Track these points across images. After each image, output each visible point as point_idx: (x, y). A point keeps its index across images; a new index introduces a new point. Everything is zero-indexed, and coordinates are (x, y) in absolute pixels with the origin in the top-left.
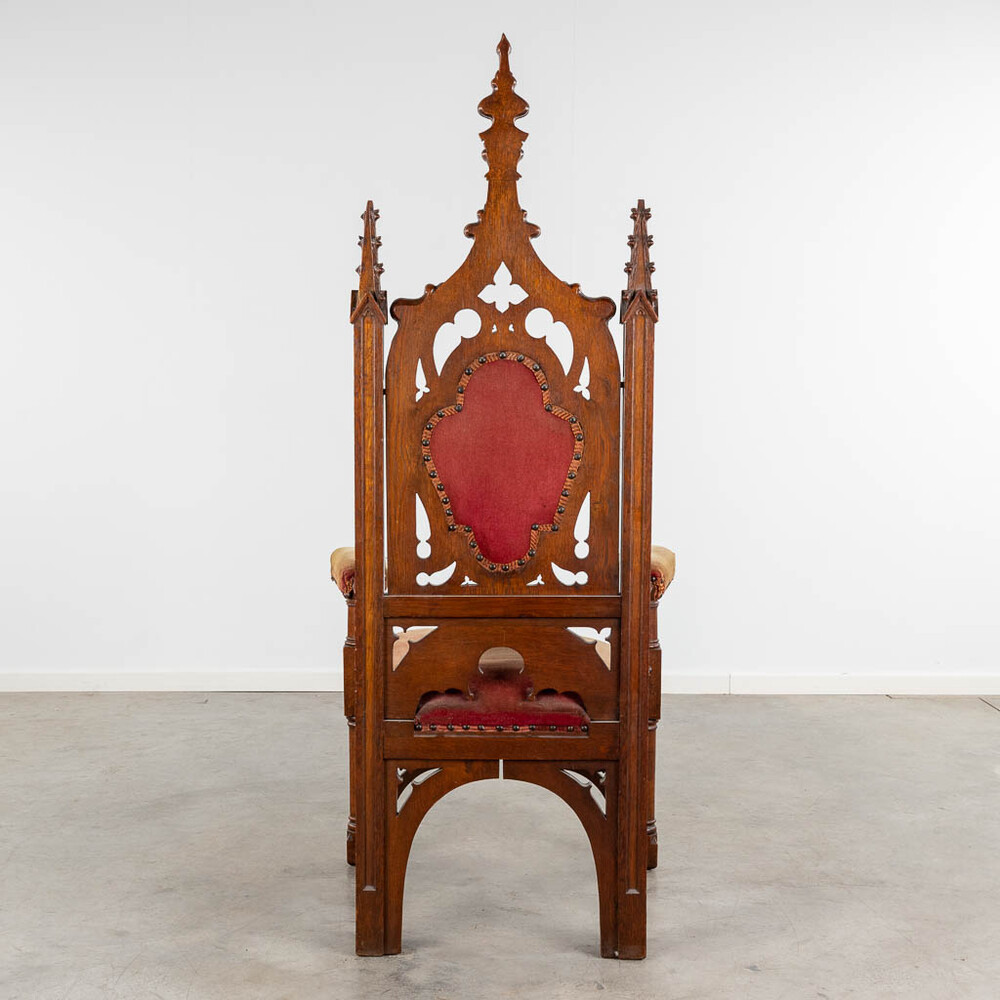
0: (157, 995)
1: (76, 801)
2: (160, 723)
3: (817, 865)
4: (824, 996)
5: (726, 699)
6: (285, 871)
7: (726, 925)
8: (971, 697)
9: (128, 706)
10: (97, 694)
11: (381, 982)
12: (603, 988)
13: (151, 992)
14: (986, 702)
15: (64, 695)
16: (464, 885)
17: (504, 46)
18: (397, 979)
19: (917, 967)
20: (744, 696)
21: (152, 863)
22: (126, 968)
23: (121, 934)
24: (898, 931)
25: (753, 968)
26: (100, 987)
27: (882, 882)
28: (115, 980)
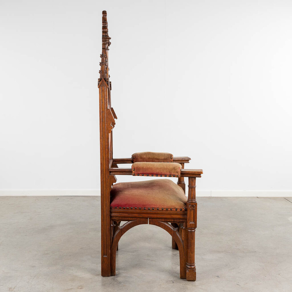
0: (44, 284)
1: (20, 228)
2: (45, 205)
3: (237, 247)
4: (239, 285)
5: (210, 198)
6: (81, 248)
7: (210, 264)
8: (282, 198)
9: (35, 200)
10: (26, 196)
11: (109, 281)
12: (174, 283)
13: (42, 284)
14: (286, 199)
15: (17, 197)
16: (133, 252)
18: (114, 280)
19: (266, 276)
20: (215, 197)
21: (42, 246)
22: (35, 277)
23: (33, 267)
24: (260, 266)
25: (218, 277)
26: (27, 282)
27: (256, 252)
28: (32, 280)
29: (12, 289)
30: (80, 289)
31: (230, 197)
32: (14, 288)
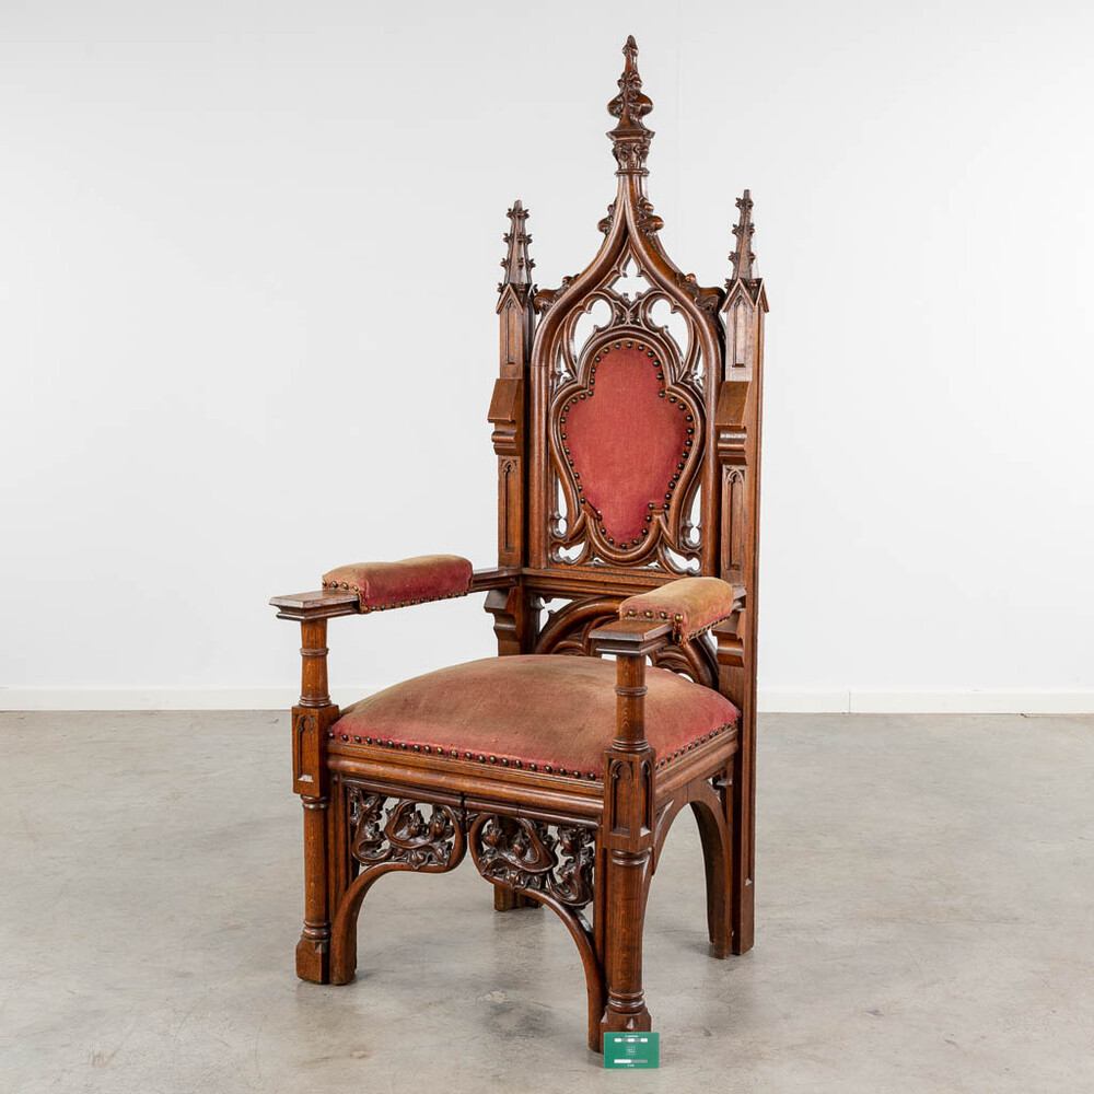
0: (222, 1042)
1: (134, 830)
2: (227, 745)
3: (945, 900)
4: (954, 1043)
5: (844, 718)
7: (845, 966)
10: (157, 713)
12: (710, 1035)
13: (216, 1040)
15: (122, 714)
17: (631, 48)
18: (486, 1025)
19: (1054, 1011)
20: (864, 716)
21: (218, 898)
22: (189, 1013)
23: (185, 975)
24: (1033, 972)
25: (876, 1013)
26: (160, 1034)
27: (1016, 919)
28: (178, 1026)
29: (105, 1059)
30: (360, 1058)
31: (921, 715)
32: (113, 1055)
